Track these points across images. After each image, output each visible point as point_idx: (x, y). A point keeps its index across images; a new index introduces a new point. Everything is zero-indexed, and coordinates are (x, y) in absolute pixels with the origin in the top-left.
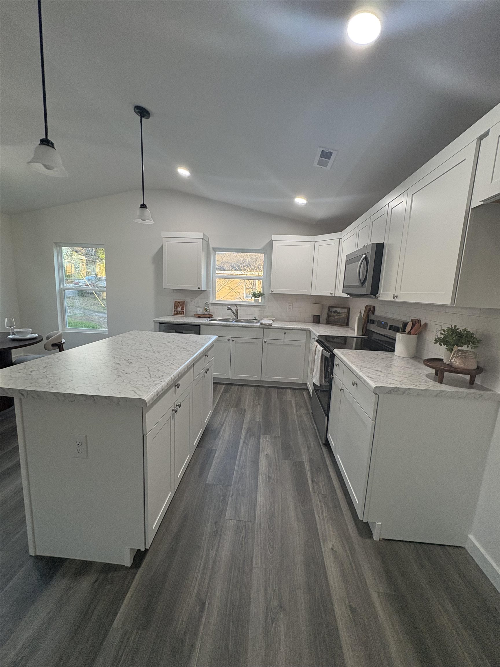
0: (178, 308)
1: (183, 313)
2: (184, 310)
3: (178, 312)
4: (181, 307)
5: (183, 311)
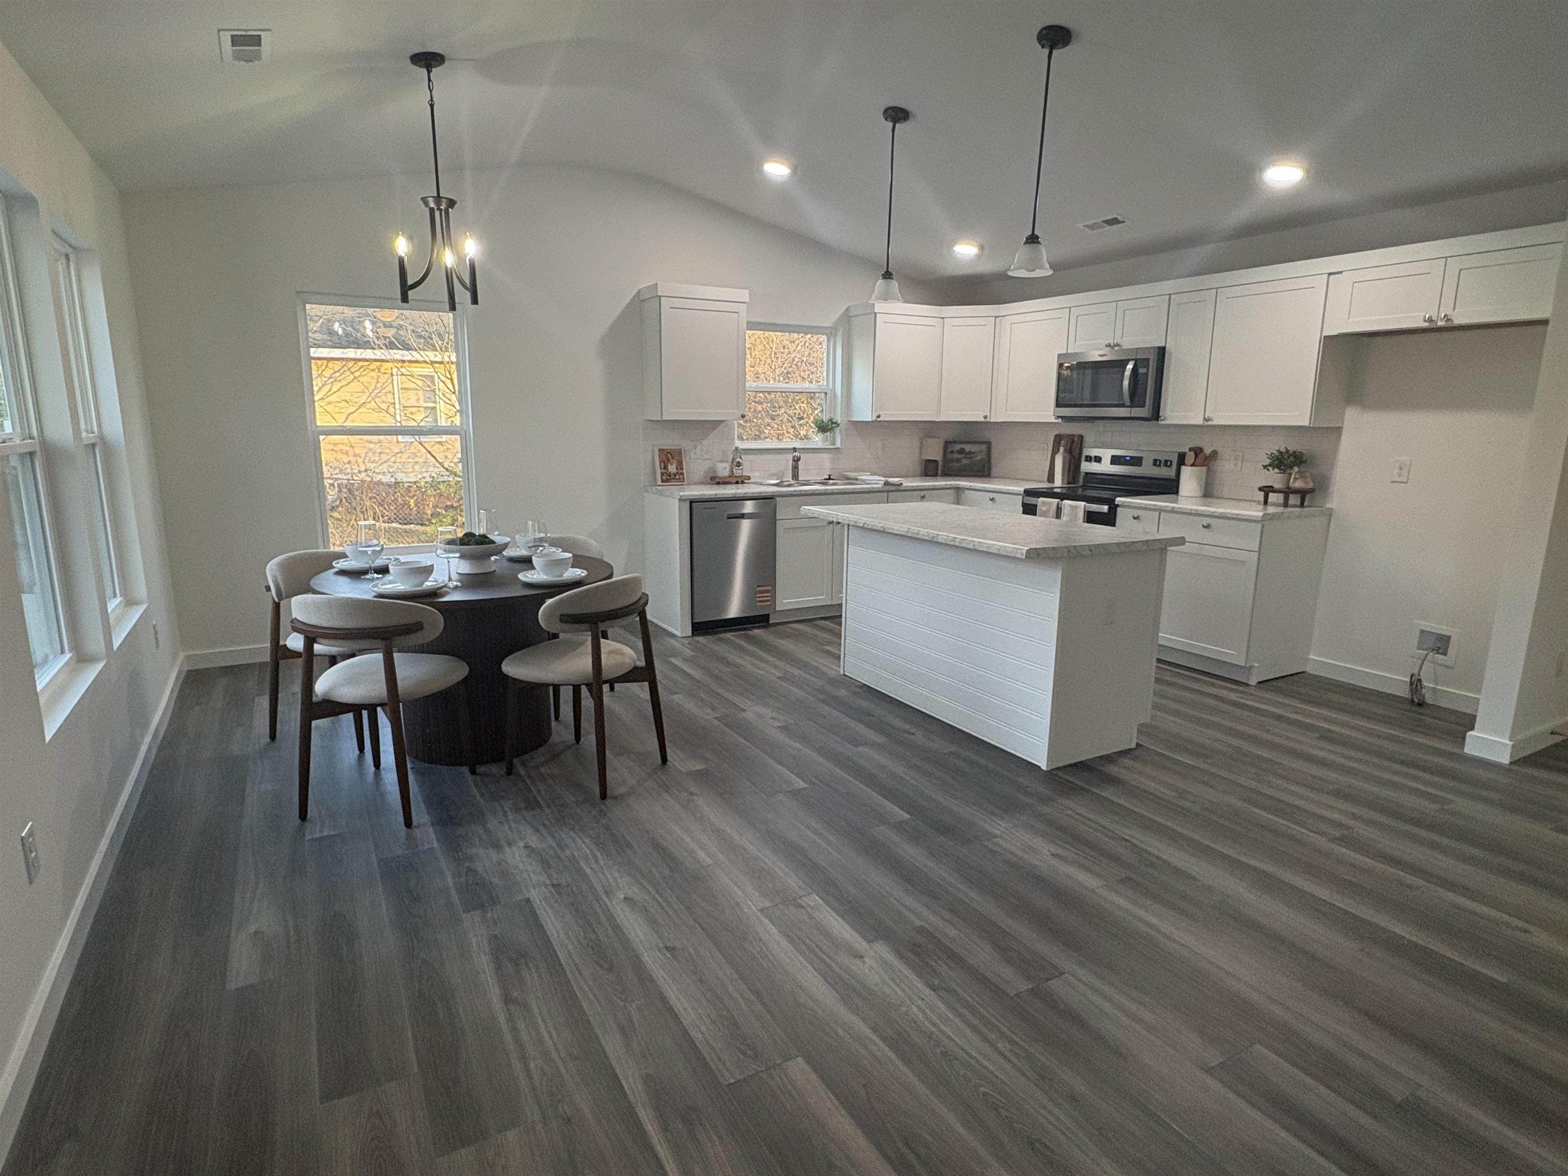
0: (669, 466)
1: (681, 477)
2: (682, 469)
3: (670, 476)
4: (675, 464)
5: (681, 471)
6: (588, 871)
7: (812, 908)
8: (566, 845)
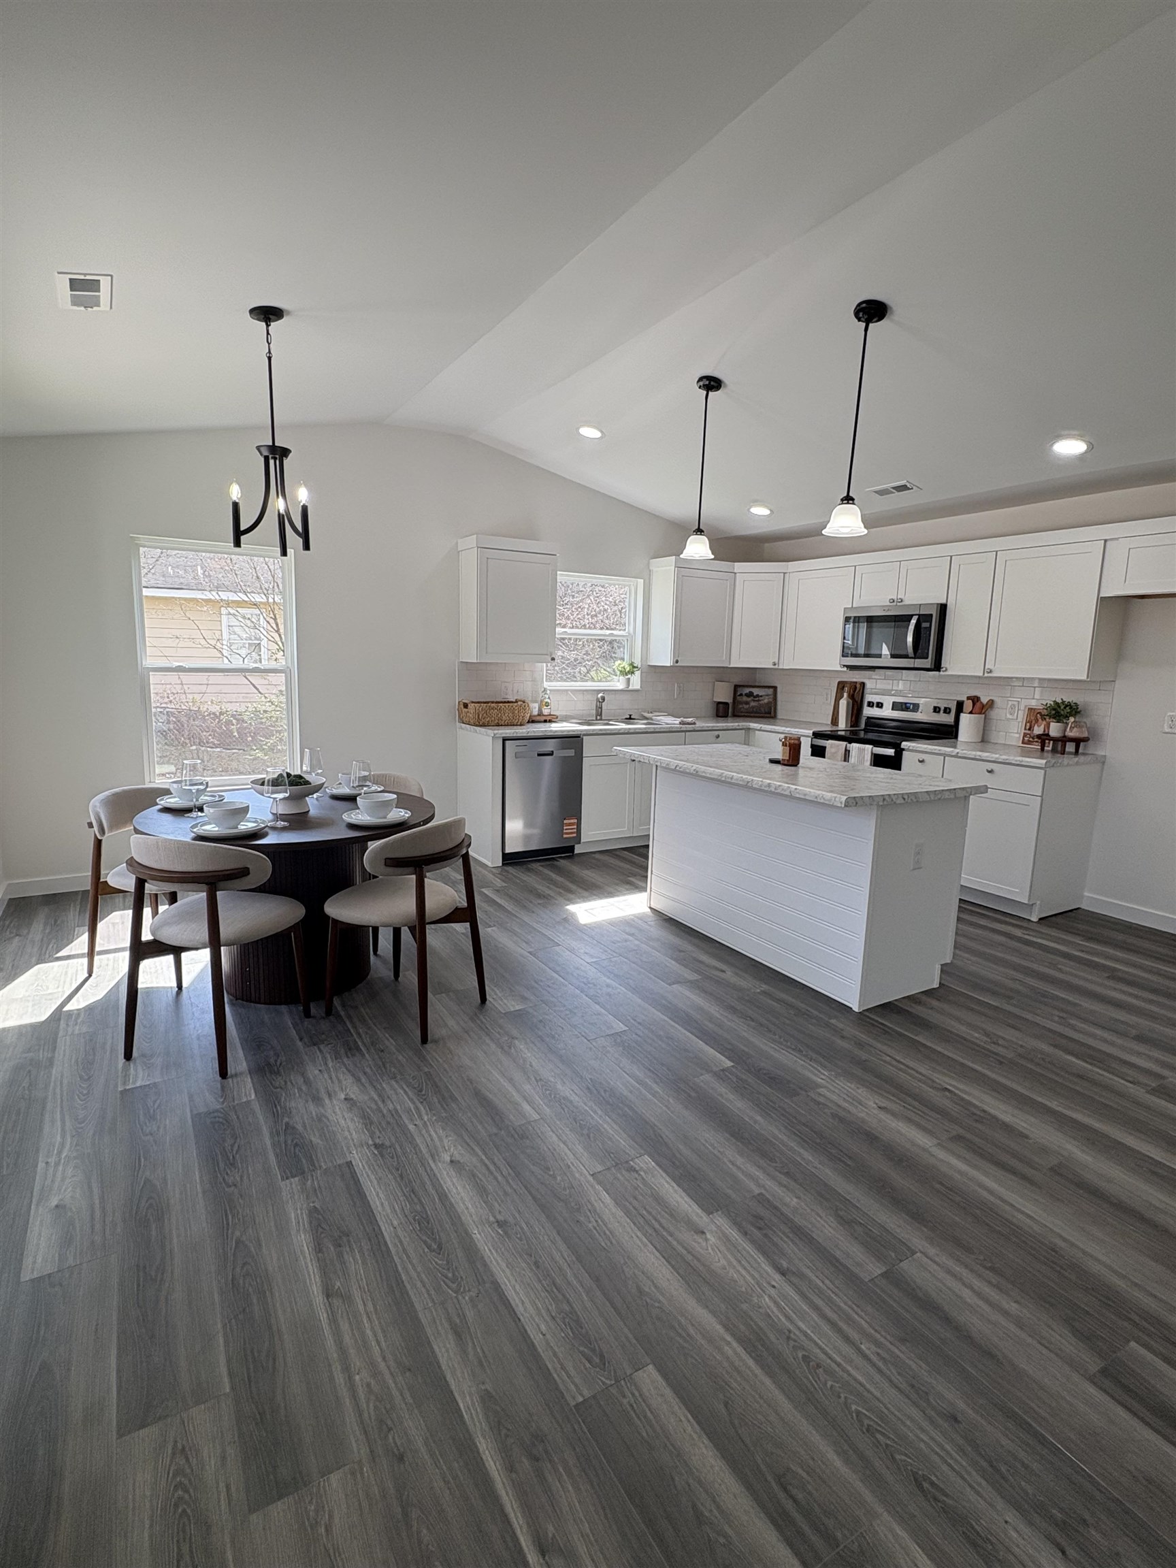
6: (411, 1127)
7: (645, 1173)
8: (388, 1097)
